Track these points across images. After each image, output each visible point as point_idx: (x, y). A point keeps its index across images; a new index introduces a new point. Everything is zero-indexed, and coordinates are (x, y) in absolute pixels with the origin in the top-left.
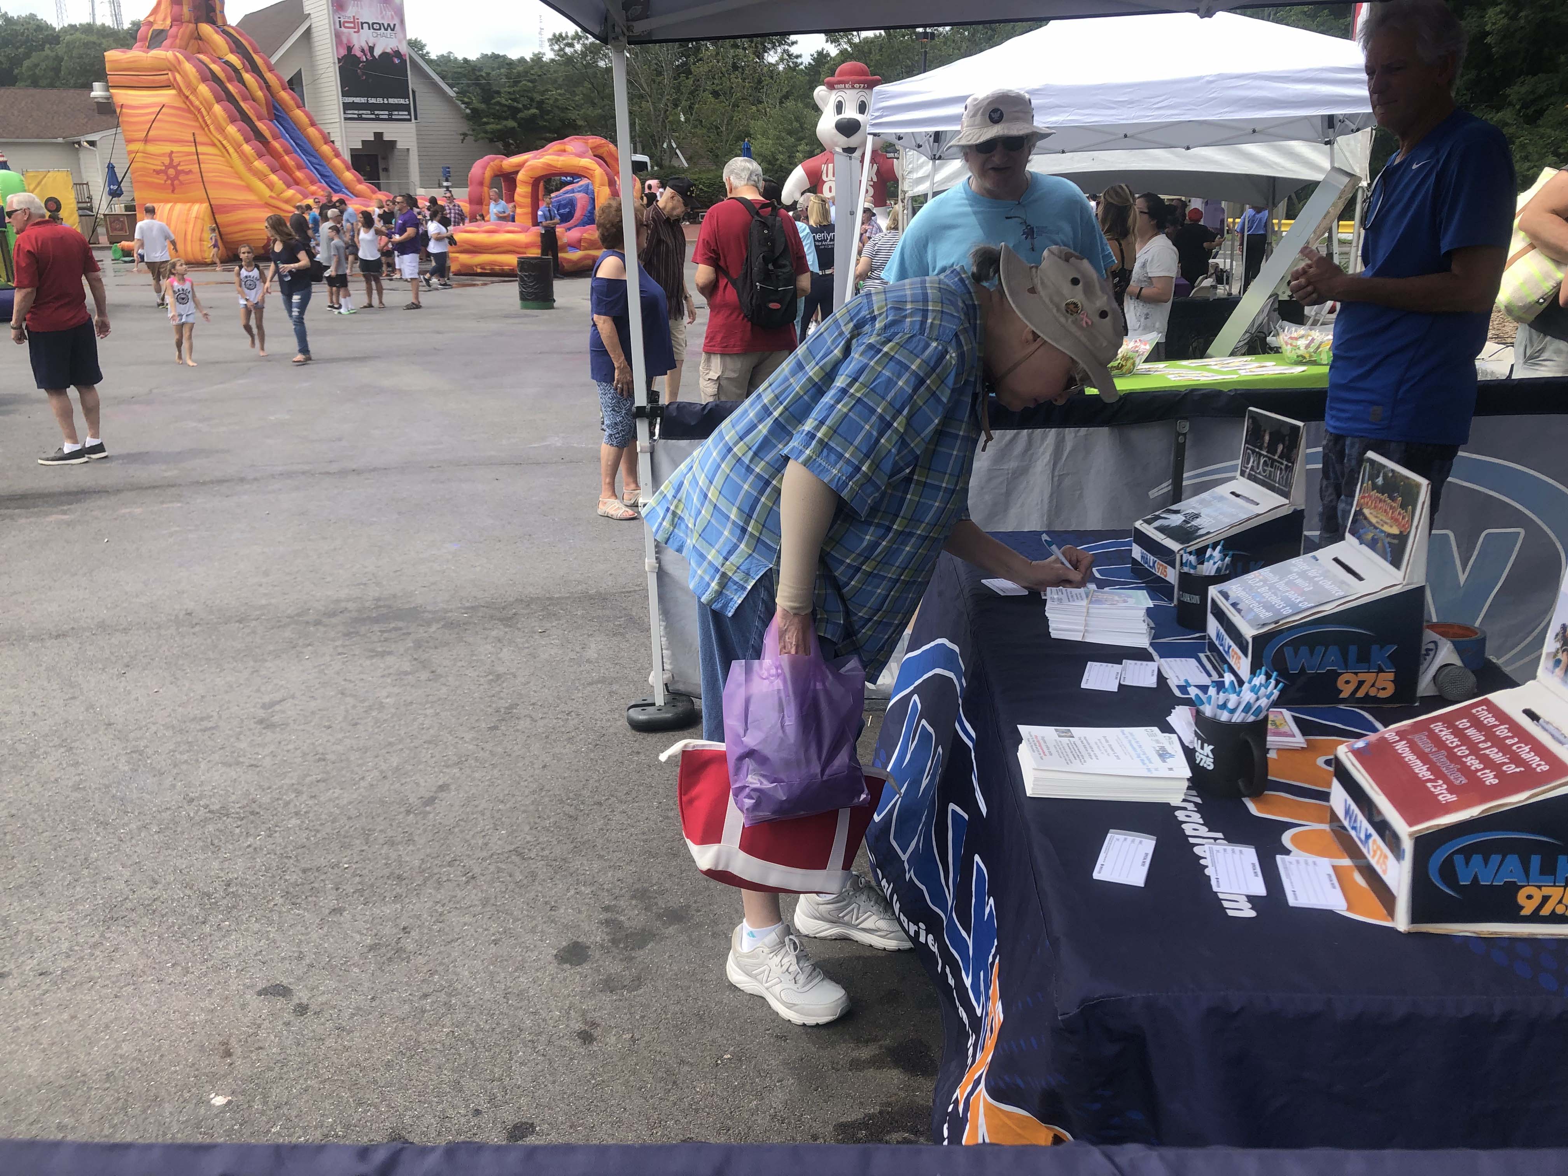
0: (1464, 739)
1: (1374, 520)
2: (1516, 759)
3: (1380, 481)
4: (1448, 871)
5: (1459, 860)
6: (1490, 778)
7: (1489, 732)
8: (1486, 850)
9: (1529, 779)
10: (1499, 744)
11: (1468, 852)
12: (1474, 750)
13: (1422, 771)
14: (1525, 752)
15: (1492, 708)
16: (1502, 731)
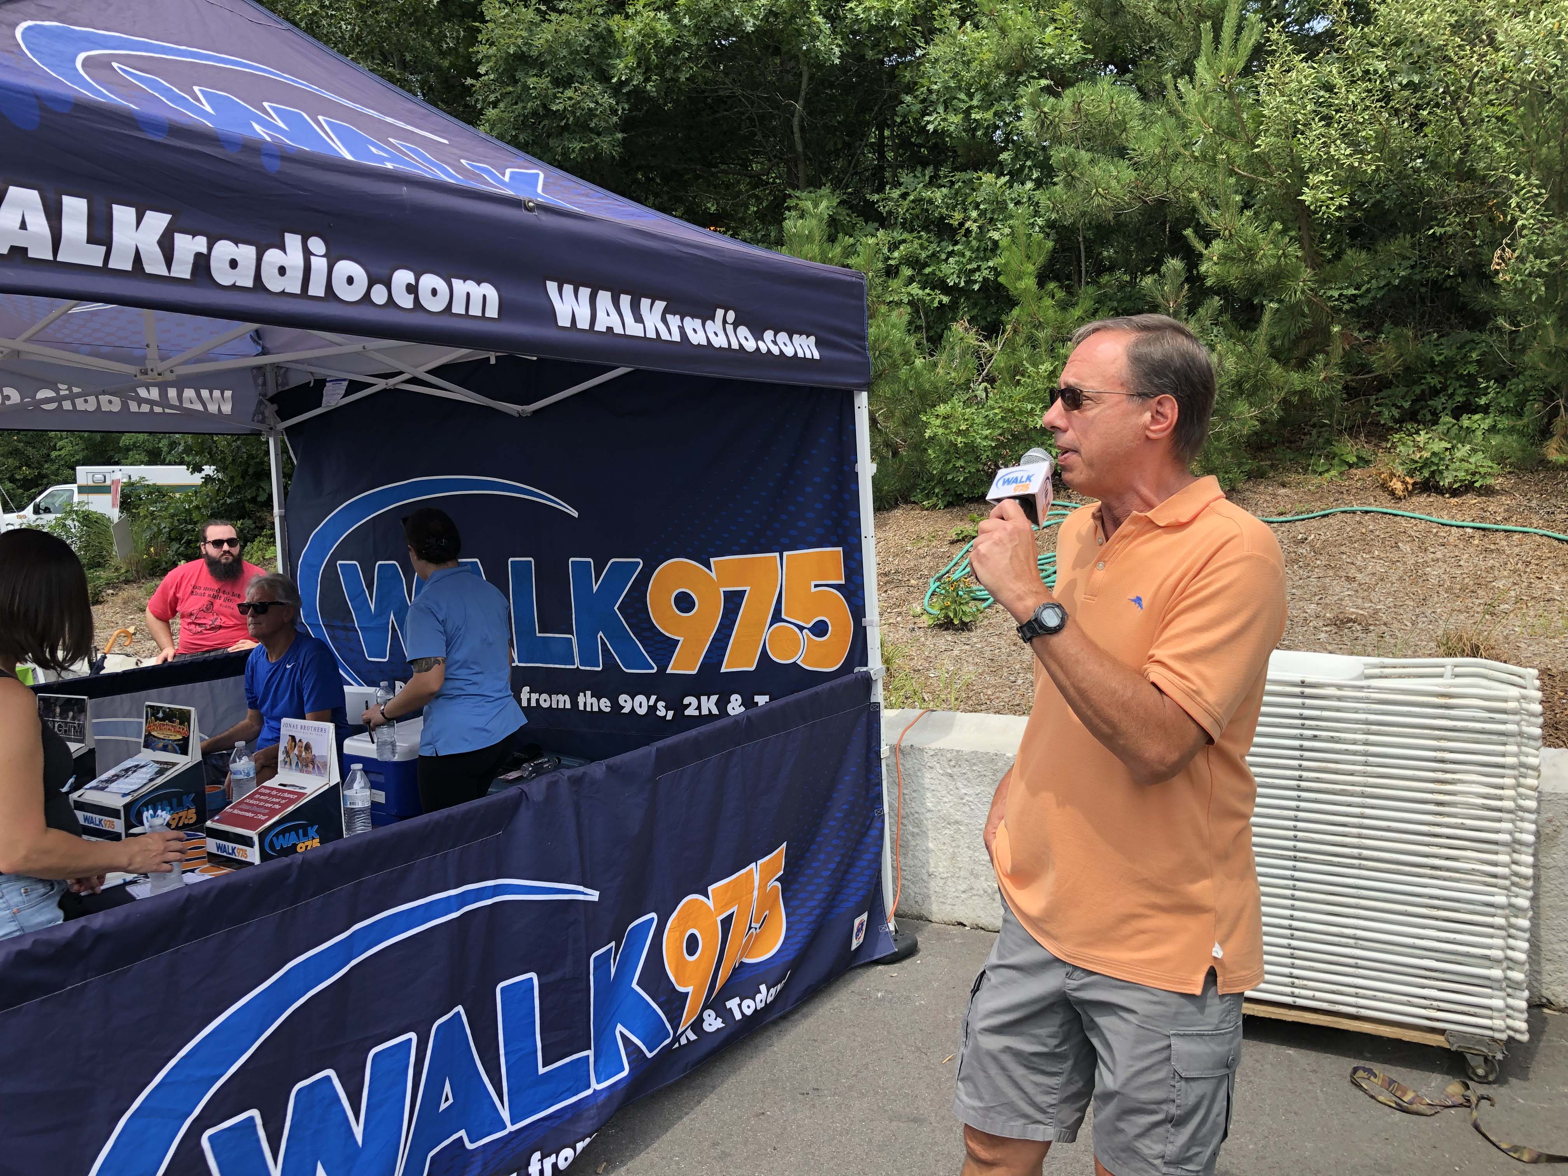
0: (261, 800)
1: (161, 736)
2: (285, 798)
3: (160, 715)
4: (272, 845)
5: (275, 839)
6: (277, 807)
7: (269, 795)
8: (283, 832)
9: (291, 802)
10: (276, 796)
11: (277, 835)
12: (266, 801)
13: (250, 815)
14: (286, 795)
15: (266, 788)
16: (274, 793)
